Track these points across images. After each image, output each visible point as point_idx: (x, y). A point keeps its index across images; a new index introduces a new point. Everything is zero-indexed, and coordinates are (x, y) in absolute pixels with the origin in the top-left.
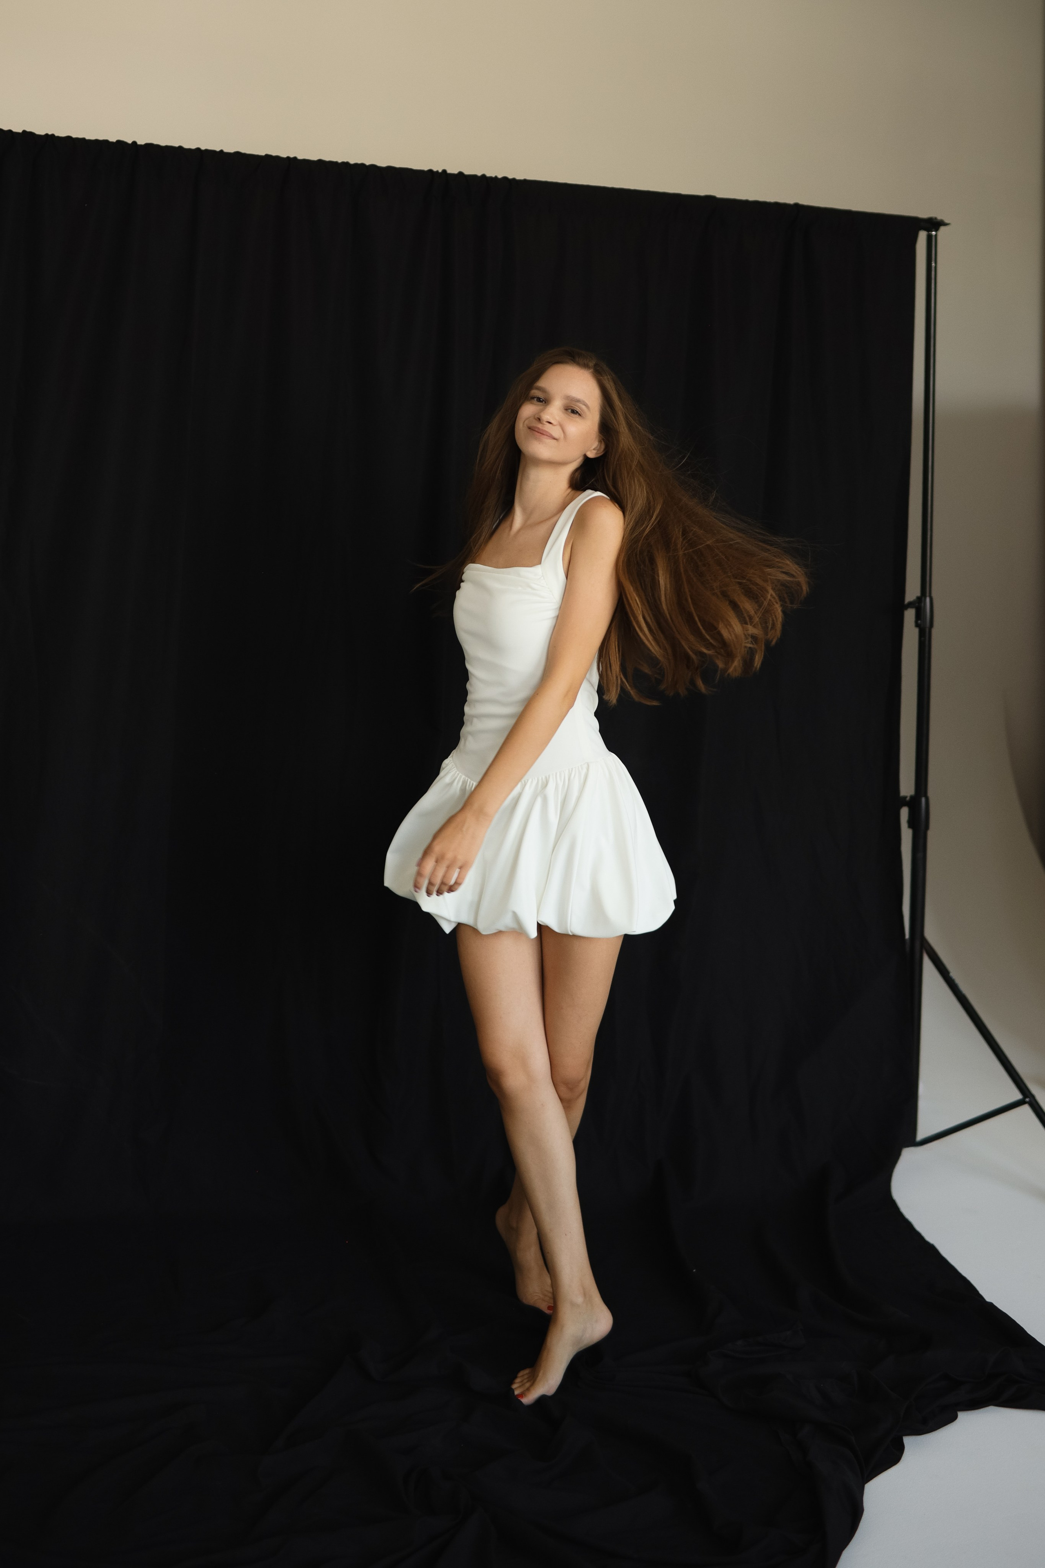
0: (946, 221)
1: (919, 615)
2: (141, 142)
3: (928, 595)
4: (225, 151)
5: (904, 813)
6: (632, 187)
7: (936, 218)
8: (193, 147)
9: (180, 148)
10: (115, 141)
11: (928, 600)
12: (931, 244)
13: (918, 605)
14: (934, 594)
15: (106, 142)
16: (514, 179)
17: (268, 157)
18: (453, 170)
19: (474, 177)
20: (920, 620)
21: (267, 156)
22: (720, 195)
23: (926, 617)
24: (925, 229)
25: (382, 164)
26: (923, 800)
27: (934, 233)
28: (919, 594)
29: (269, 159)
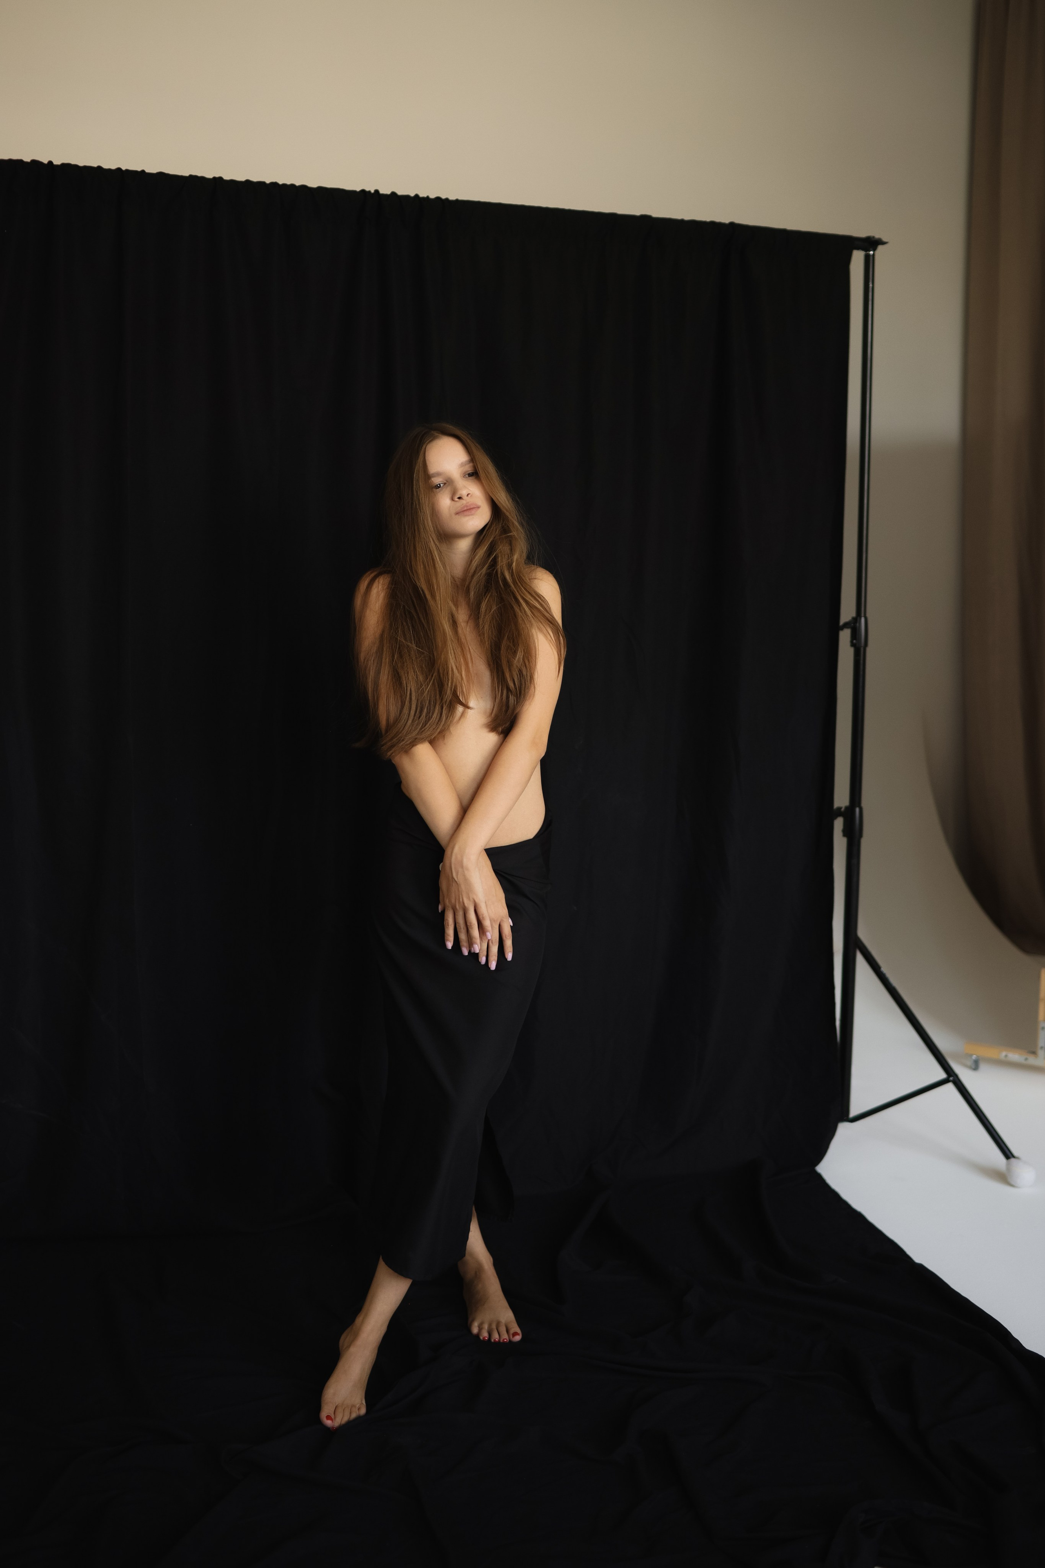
0: (884, 240)
1: (855, 635)
2: (57, 162)
3: (863, 615)
4: (147, 171)
5: (839, 824)
6: (567, 207)
7: (874, 237)
8: (113, 167)
9: (99, 168)
10: (29, 160)
11: (863, 620)
12: (869, 264)
13: (853, 625)
14: (868, 615)
15: (20, 162)
16: (447, 199)
17: (192, 178)
18: (385, 190)
19: (407, 197)
20: (855, 639)
21: (191, 176)
22: (655, 215)
23: (861, 635)
24: (863, 249)
25: (313, 184)
26: (857, 810)
27: (871, 253)
28: (854, 614)
29: (194, 181)
